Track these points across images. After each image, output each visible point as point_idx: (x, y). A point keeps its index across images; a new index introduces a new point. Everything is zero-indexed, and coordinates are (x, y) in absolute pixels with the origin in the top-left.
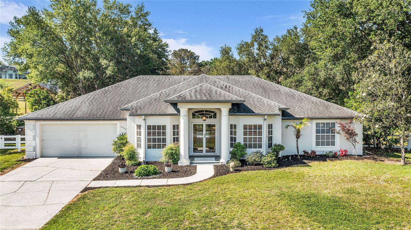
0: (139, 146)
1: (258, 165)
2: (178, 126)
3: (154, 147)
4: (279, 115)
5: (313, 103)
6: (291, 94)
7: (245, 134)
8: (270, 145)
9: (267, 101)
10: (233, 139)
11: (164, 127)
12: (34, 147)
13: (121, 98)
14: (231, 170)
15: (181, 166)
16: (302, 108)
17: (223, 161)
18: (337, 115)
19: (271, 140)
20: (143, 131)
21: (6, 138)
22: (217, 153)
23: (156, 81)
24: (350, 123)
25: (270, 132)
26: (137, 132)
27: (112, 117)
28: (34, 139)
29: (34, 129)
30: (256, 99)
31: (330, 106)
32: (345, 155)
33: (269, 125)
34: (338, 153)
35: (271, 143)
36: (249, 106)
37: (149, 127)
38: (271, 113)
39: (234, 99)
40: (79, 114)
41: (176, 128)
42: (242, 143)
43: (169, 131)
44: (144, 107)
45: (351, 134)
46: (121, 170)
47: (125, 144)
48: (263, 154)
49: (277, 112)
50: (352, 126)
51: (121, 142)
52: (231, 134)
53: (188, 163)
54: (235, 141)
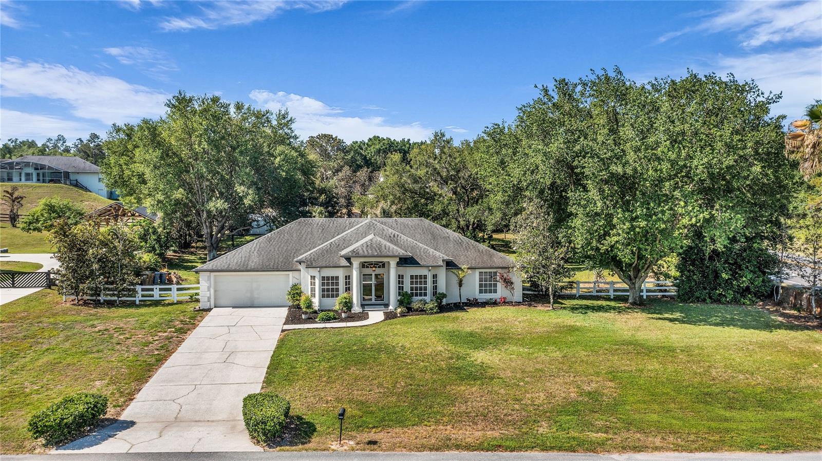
0: (313, 296)
1: (422, 311)
2: (349, 276)
3: (328, 296)
4: (443, 266)
5: (479, 251)
6: (460, 241)
7: (412, 283)
8: (435, 293)
9: (433, 253)
10: (401, 288)
11: (337, 278)
12: (208, 296)
13: (288, 246)
14: (399, 315)
15: (355, 313)
16: (467, 257)
17: (391, 308)
18: (497, 265)
19: (436, 289)
20: (317, 281)
21: (161, 288)
22: (385, 301)
24: (508, 272)
25: (435, 282)
26: (311, 282)
27: (285, 268)
29: (208, 280)
30: (422, 250)
31: (494, 255)
32: (505, 302)
33: (433, 275)
34: (498, 300)
35: (436, 292)
36: (416, 259)
37: (323, 278)
38: (435, 264)
39: (401, 254)
40: (252, 265)
41: (348, 278)
42: (409, 292)
43: (342, 281)
44: (318, 259)
45: (508, 283)
46: (303, 316)
47: (299, 294)
48: (427, 301)
49: (441, 263)
50: (510, 275)
51: (296, 292)
52: (399, 284)
53: (361, 310)
54: (403, 290)
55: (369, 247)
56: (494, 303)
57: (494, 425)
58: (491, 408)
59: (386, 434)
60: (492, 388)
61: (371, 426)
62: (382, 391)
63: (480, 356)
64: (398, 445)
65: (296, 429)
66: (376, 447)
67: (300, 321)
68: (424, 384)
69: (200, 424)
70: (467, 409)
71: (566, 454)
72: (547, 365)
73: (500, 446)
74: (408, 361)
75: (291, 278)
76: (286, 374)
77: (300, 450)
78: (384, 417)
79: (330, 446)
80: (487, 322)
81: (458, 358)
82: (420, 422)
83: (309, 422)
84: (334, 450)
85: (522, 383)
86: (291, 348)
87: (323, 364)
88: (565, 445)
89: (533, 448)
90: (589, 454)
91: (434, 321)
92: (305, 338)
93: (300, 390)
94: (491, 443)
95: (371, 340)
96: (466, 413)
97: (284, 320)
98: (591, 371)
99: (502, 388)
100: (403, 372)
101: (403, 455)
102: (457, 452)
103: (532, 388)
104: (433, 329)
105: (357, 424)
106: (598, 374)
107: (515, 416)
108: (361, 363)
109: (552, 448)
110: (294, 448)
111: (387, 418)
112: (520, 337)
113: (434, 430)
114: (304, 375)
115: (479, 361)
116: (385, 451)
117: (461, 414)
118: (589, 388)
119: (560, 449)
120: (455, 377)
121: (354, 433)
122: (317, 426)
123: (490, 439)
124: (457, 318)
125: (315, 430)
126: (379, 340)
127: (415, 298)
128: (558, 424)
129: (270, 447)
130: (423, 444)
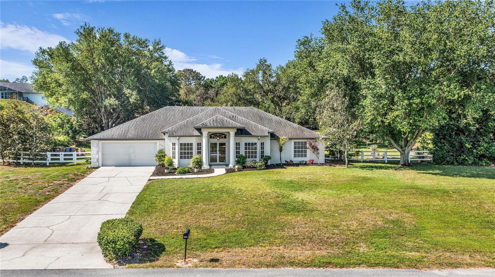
0: (174, 157)
1: (253, 168)
2: (200, 144)
3: (185, 158)
4: (268, 136)
5: (294, 128)
6: (280, 121)
7: (246, 148)
8: (262, 156)
9: (261, 127)
10: (237, 153)
11: (191, 144)
12: (97, 159)
13: (157, 124)
14: (236, 170)
15: (204, 169)
16: (285, 132)
17: (231, 166)
18: (307, 137)
19: (263, 153)
20: (177, 147)
21: (65, 154)
22: (227, 163)
23: (180, 111)
24: (315, 142)
25: (262, 148)
26: (173, 148)
27: (154, 138)
28: (98, 154)
29: (97, 146)
30: (253, 125)
31: (304, 130)
32: (312, 163)
33: (261, 143)
34: (308, 162)
36: (248, 130)
37: (181, 144)
38: (263, 135)
39: (238, 126)
40: (129, 135)
41: (199, 145)
42: (244, 155)
43: (195, 147)
44: (177, 131)
45: (315, 149)
46: (166, 171)
47: (164, 156)
48: (257, 161)
49: (267, 134)
50: (317, 144)
51: (161, 155)
52: (237, 149)
53: (209, 167)
54: (239, 154)
55: (214, 122)
56: (306, 164)
57: (320, 245)
58: (314, 233)
59: (227, 253)
60: (313, 217)
61: (213, 246)
62: (223, 219)
63: (300, 196)
64: (237, 262)
65: (147, 249)
66: (217, 264)
67: (163, 174)
68: (258, 214)
69: (65, 245)
70: (295, 233)
71: (391, 270)
72: (354, 202)
73: (329, 263)
74: (244, 199)
75: (158, 145)
76: (146, 208)
77: (147, 268)
78: (225, 240)
79: (176, 263)
80: (301, 175)
81: (283, 197)
82: (257, 243)
83: (160, 244)
84: (178, 267)
85: (337, 214)
86: (153, 191)
87: (177, 200)
88: (388, 262)
89: (360, 264)
90: (411, 270)
91: (262, 174)
92: (166, 184)
93: (156, 219)
94: (321, 260)
95: (215, 186)
96: (295, 237)
97: (151, 174)
98: (389, 206)
99: (321, 217)
100: (241, 206)
101: (243, 271)
102: (291, 269)
103: (346, 218)
104: (262, 179)
105: (202, 245)
106: (395, 208)
107: (336, 239)
108: (208, 200)
109: (377, 265)
110: (141, 265)
111: (227, 240)
112: (328, 183)
113: (268, 249)
114: (161, 208)
115: (300, 199)
116: (226, 267)
117: (290, 237)
118: (391, 218)
119: (385, 265)
120: (282, 210)
121: (198, 253)
122: (166, 247)
123: (319, 257)
124: (280, 172)
125: (164, 250)
126: (222, 185)
127: (248, 159)
128: (375, 245)
129: (120, 264)
130: (260, 261)
